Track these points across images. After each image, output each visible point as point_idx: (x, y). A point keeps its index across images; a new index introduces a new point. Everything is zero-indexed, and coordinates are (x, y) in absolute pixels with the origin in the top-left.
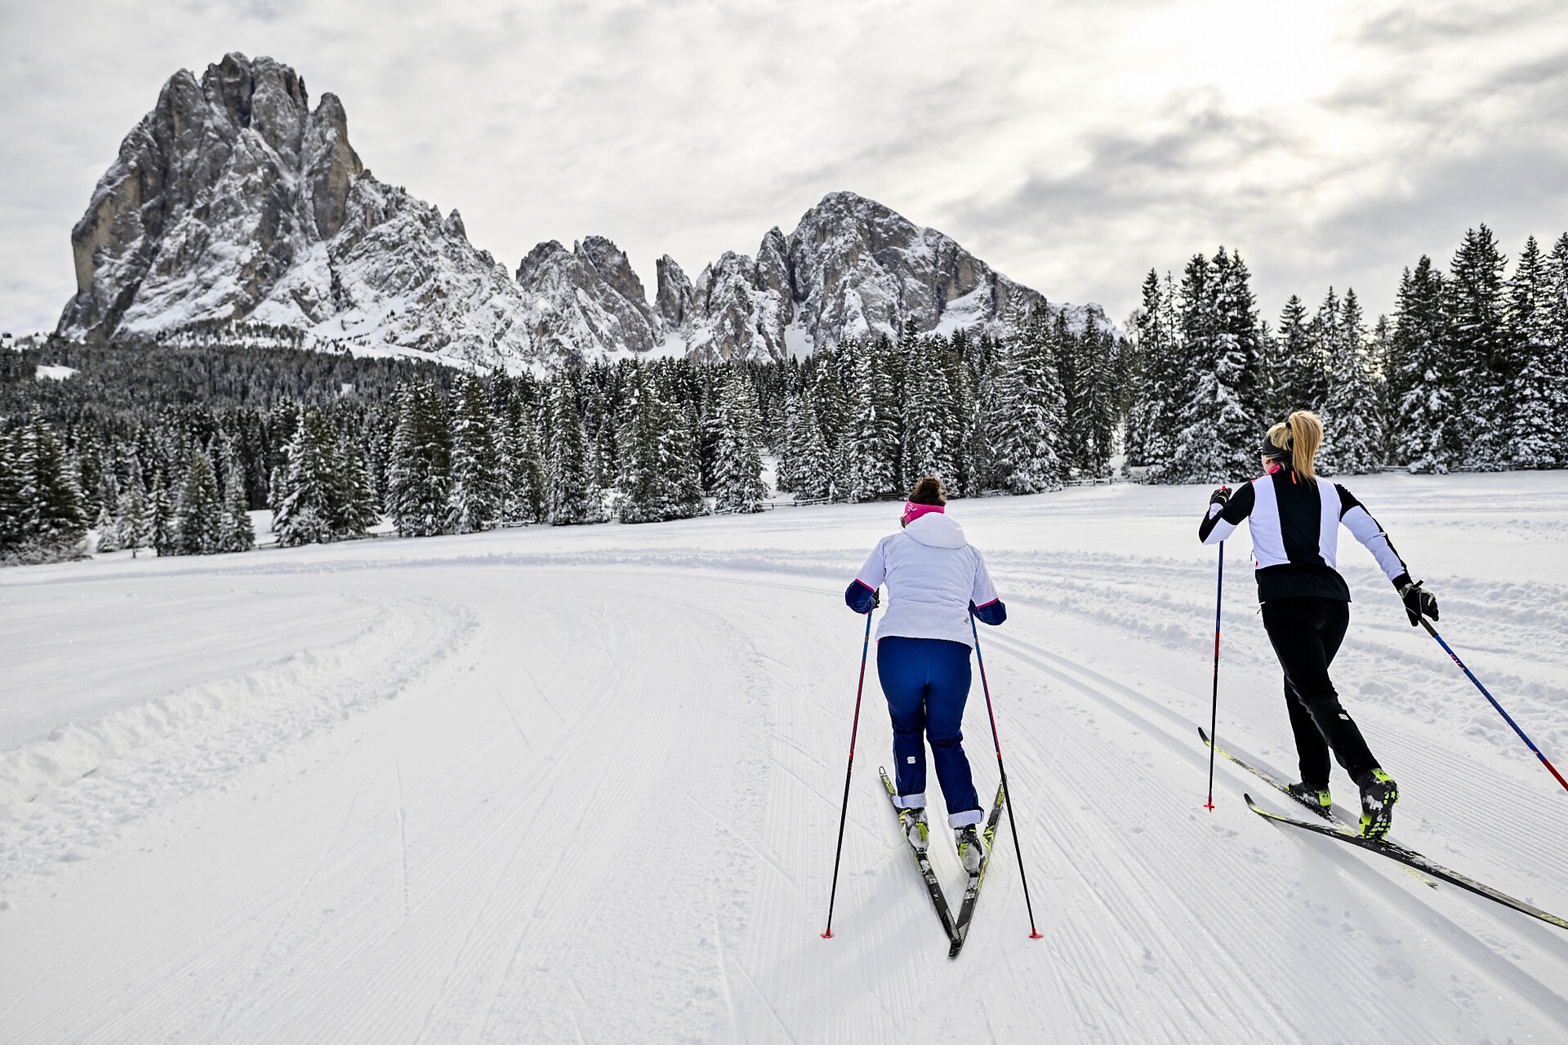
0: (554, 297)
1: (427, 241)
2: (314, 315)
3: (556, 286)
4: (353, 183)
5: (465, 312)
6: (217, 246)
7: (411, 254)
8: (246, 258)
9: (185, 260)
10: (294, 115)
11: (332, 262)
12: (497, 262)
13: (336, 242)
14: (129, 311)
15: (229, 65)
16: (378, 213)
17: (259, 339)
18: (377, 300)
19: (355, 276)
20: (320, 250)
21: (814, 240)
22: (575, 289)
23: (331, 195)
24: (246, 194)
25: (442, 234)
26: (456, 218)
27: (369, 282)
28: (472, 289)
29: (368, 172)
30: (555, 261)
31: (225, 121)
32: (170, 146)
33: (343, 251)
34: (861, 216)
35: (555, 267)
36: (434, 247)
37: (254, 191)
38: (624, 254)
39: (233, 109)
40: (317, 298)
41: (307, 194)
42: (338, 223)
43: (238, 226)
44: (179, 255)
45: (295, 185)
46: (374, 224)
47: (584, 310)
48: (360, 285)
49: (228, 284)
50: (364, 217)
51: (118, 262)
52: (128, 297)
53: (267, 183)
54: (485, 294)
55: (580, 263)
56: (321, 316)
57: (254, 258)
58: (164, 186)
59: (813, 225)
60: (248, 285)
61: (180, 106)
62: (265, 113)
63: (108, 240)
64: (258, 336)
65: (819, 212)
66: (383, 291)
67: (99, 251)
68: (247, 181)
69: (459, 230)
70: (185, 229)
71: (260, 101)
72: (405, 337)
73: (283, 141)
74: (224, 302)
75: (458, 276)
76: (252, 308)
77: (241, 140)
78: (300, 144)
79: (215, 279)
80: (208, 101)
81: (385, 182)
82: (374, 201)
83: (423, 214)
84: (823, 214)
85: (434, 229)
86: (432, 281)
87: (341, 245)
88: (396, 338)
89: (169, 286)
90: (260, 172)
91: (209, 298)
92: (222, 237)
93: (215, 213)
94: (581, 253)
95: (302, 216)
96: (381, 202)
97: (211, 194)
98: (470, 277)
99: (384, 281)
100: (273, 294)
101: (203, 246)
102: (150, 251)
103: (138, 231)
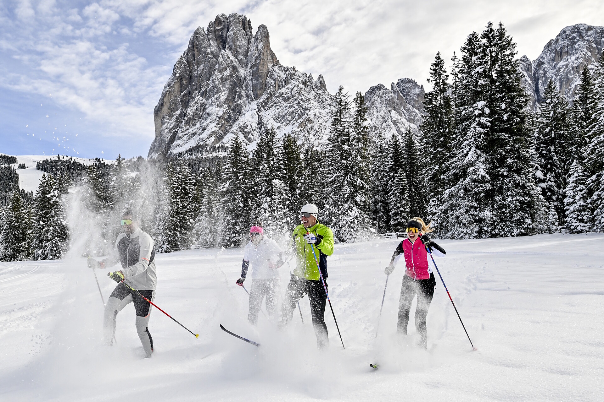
0: (377, 117)
1: (305, 94)
2: (249, 138)
3: (379, 110)
4: (270, 69)
6: (210, 109)
7: (297, 102)
8: (221, 114)
9: (196, 117)
10: (245, 39)
11: (259, 110)
13: (261, 100)
14: (173, 144)
15: (218, 21)
16: (282, 82)
17: (219, 153)
19: (269, 117)
20: (254, 105)
21: (553, 61)
22: (390, 111)
23: (260, 76)
24: (222, 82)
25: (313, 89)
26: (321, 79)
27: (276, 119)
28: (328, 117)
29: (278, 62)
30: (379, 96)
31: (216, 48)
32: (193, 64)
34: (590, 39)
35: (379, 100)
36: (309, 97)
37: (226, 80)
38: (422, 87)
39: (219, 42)
40: (251, 130)
41: (249, 78)
42: (262, 90)
43: (218, 98)
44: (194, 116)
45: (244, 74)
46: (279, 88)
47: (395, 123)
48: (271, 121)
49: (213, 127)
50: (274, 85)
51: (171, 121)
52: (174, 138)
53: (231, 75)
55: (393, 95)
56: (253, 139)
57: (224, 113)
58: (190, 83)
59: (552, 50)
60: (221, 126)
61: (197, 45)
62: (232, 41)
63: (167, 112)
64: (219, 151)
65: (557, 41)
66: (282, 123)
67: (164, 118)
68: (223, 76)
69: (322, 85)
70: (196, 103)
71: (230, 35)
73: (240, 53)
74: (210, 136)
75: (321, 111)
76: (223, 138)
77: (221, 56)
78: (248, 53)
79: (208, 125)
80: (209, 40)
81: (285, 66)
82: (280, 77)
83: (304, 80)
84: (560, 42)
85: (309, 87)
86: (306, 115)
87: (263, 101)
89: (189, 131)
90: (229, 71)
91: (204, 135)
92: (211, 104)
93: (209, 93)
94: (395, 89)
95: (246, 89)
96: (283, 76)
97: (208, 84)
98: (328, 111)
99: (283, 118)
100: (231, 130)
101: (204, 110)
102: (183, 115)
103: (179, 106)
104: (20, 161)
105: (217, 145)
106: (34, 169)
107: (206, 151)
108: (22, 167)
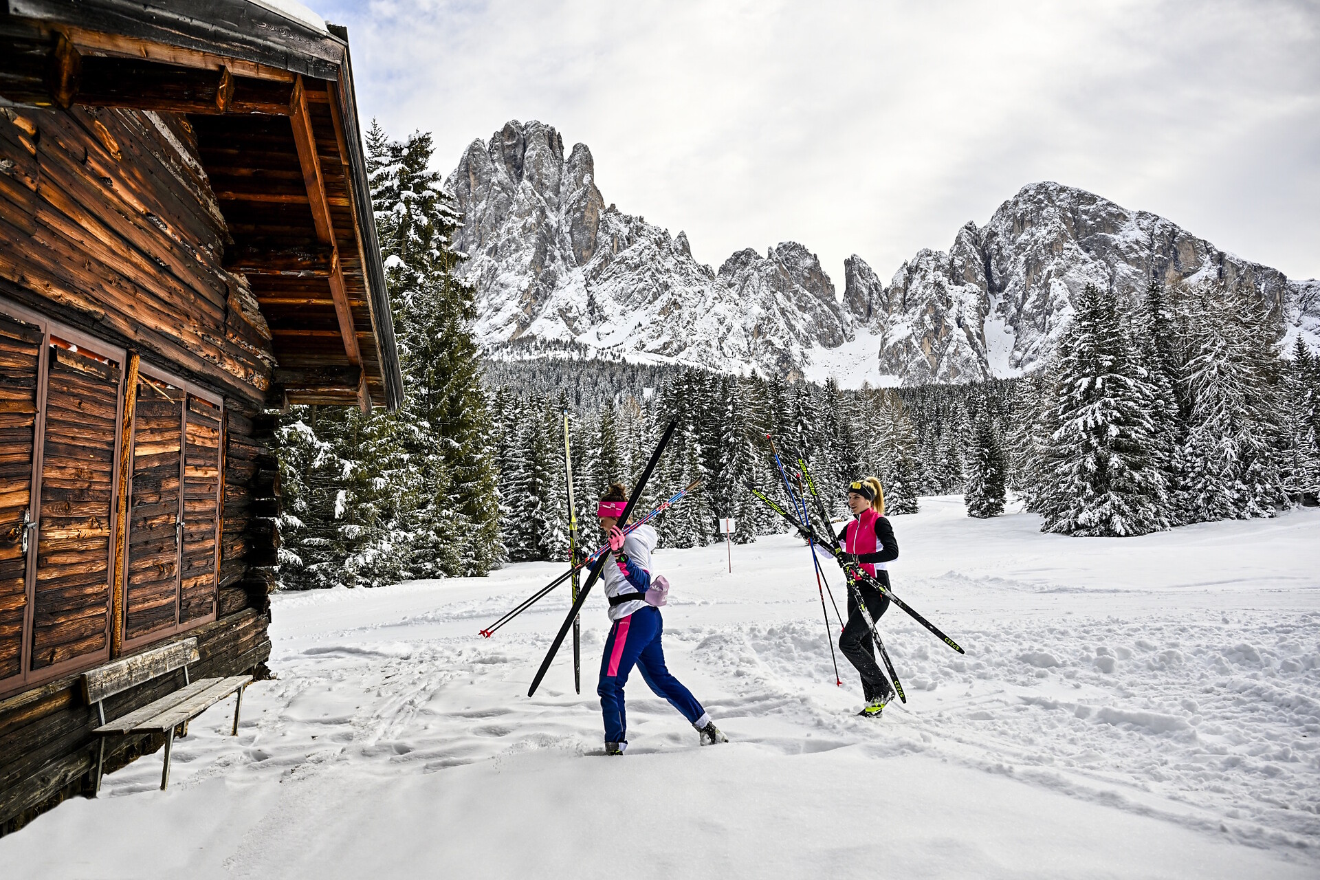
1: (661, 261)
2: (576, 328)
3: (757, 291)
4: (601, 217)
5: (695, 320)
6: (503, 277)
7: (650, 273)
8: (525, 286)
10: (555, 165)
11: (588, 285)
12: (715, 275)
13: (590, 267)
15: (508, 131)
16: (623, 240)
18: (623, 313)
19: (606, 295)
20: (578, 274)
21: (1011, 232)
22: (774, 293)
23: (585, 228)
24: (524, 233)
25: (672, 253)
26: (683, 239)
27: (617, 299)
28: (697, 300)
29: (611, 206)
30: (755, 268)
31: (506, 176)
32: (467, 200)
33: (595, 274)
34: (1064, 204)
36: (667, 265)
37: (530, 230)
38: (816, 256)
39: (511, 166)
40: (577, 314)
41: (566, 229)
42: (591, 251)
43: (518, 260)
45: (557, 223)
46: (619, 250)
47: (783, 312)
48: (610, 301)
49: (512, 308)
50: (611, 244)
53: (539, 223)
54: (709, 303)
55: (775, 269)
56: (580, 329)
57: (529, 285)
58: (462, 231)
59: (1009, 216)
60: (526, 306)
61: (475, 169)
62: (534, 167)
65: (1016, 203)
66: (628, 306)
68: (525, 223)
69: (686, 249)
70: (480, 265)
71: (530, 157)
72: (652, 345)
73: (547, 188)
74: (510, 321)
75: (687, 289)
76: (528, 325)
78: (559, 188)
79: (503, 304)
80: (493, 161)
81: (626, 213)
82: (619, 231)
83: (656, 237)
84: (1021, 205)
85: (665, 250)
86: (670, 295)
87: (594, 269)
88: (644, 346)
90: (534, 215)
91: (498, 320)
92: (507, 269)
93: (502, 250)
94: (775, 258)
95: (562, 247)
96: (625, 230)
97: (498, 236)
98: (697, 289)
99: (628, 297)
100: (543, 313)
101: (493, 277)
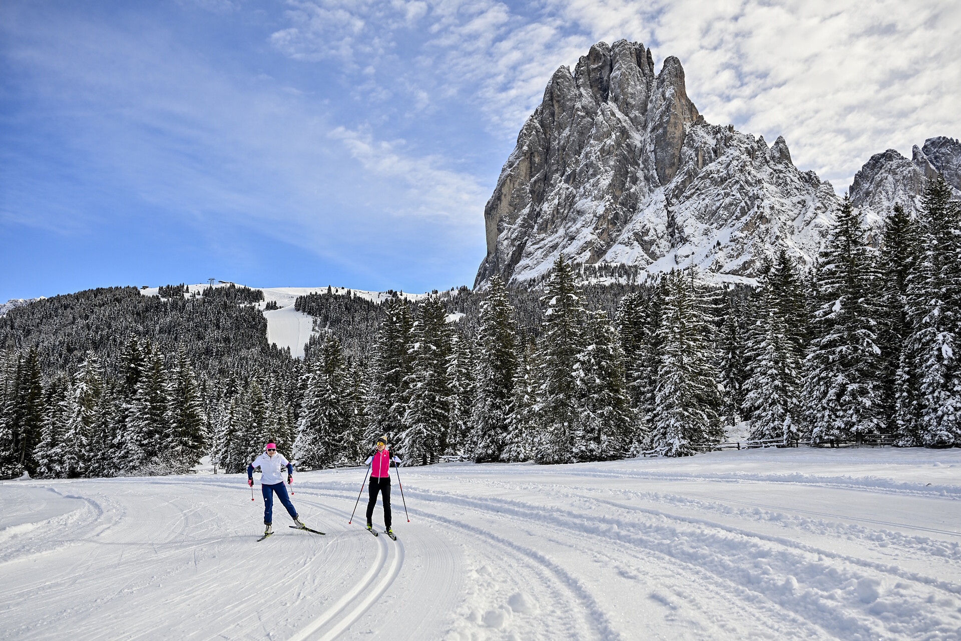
1: (753, 172)
2: (653, 252)
3: (891, 197)
4: (688, 130)
5: (788, 235)
6: (581, 204)
7: (738, 186)
8: (601, 211)
9: (557, 218)
10: (642, 82)
11: (669, 203)
12: (822, 182)
13: (672, 186)
14: (518, 265)
15: (594, 54)
16: (709, 153)
17: (602, 279)
18: (706, 233)
19: (688, 213)
20: (659, 194)
22: (912, 197)
23: (669, 144)
24: (603, 156)
25: (767, 162)
26: (781, 145)
27: (700, 218)
28: (797, 211)
29: (701, 117)
30: (891, 171)
31: (590, 100)
32: (551, 129)
33: (678, 192)
35: (890, 178)
36: (759, 176)
37: (609, 153)
39: (596, 89)
40: (655, 237)
41: (650, 148)
42: (674, 168)
43: (595, 185)
44: (553, 216)
45: (641, 142)
46: (705, 164)
48: (692, 221)
49: (587, 235)
50: (696, 159)
51: (514, 227)
52: (518, 254)
53: (619, 144)
54: (810, 214)
55: (918, 168)
56: (658, 253)
57: (607, 209)
58: (546, 161)
60: (602, 233)
61: (559, 96)
62: (619, 87)
63: (507, 211)
64: (601, 276)
66: (712, 224)
67: (501, 220)
68: (604, 146)
69: (783, 155)
70: (558, 193)
71: (616, 77)
72: (729, 266)
73: (633, 107)
74: (583, 249)
75: (783, 201)
76: (605, 252)
77: (600, 113)
78: (646, 105)
79: (578, 231)
80: (578, 87)
81: (715, 124)
82: (705, 143)
83: (749, 147)
85: (760, 159)
86: (756, 209)
87: (677, 187)
88: (720, 267)
89: (546, 242)
90: (614, 137)
91: (572, 249)
92: (584, 196)
93: (580, 177)
94: (919, 158)
95: (645, 167)
96: (712, 142)
97: (577, 161)
98: (795, 200)
99: (713, 215)
100: (620, 238)
101: (570, 205)
102: (535, 215)
103: (527, 200)
104: (268, 298)
105: (597, 265)
106: (291, 310)
107: (579, 275)
108: (272, 306)
